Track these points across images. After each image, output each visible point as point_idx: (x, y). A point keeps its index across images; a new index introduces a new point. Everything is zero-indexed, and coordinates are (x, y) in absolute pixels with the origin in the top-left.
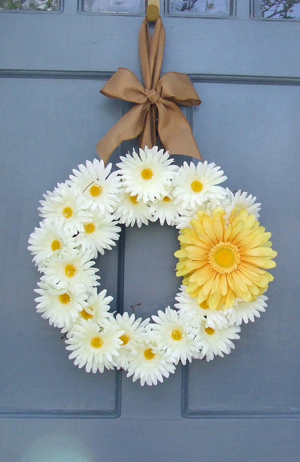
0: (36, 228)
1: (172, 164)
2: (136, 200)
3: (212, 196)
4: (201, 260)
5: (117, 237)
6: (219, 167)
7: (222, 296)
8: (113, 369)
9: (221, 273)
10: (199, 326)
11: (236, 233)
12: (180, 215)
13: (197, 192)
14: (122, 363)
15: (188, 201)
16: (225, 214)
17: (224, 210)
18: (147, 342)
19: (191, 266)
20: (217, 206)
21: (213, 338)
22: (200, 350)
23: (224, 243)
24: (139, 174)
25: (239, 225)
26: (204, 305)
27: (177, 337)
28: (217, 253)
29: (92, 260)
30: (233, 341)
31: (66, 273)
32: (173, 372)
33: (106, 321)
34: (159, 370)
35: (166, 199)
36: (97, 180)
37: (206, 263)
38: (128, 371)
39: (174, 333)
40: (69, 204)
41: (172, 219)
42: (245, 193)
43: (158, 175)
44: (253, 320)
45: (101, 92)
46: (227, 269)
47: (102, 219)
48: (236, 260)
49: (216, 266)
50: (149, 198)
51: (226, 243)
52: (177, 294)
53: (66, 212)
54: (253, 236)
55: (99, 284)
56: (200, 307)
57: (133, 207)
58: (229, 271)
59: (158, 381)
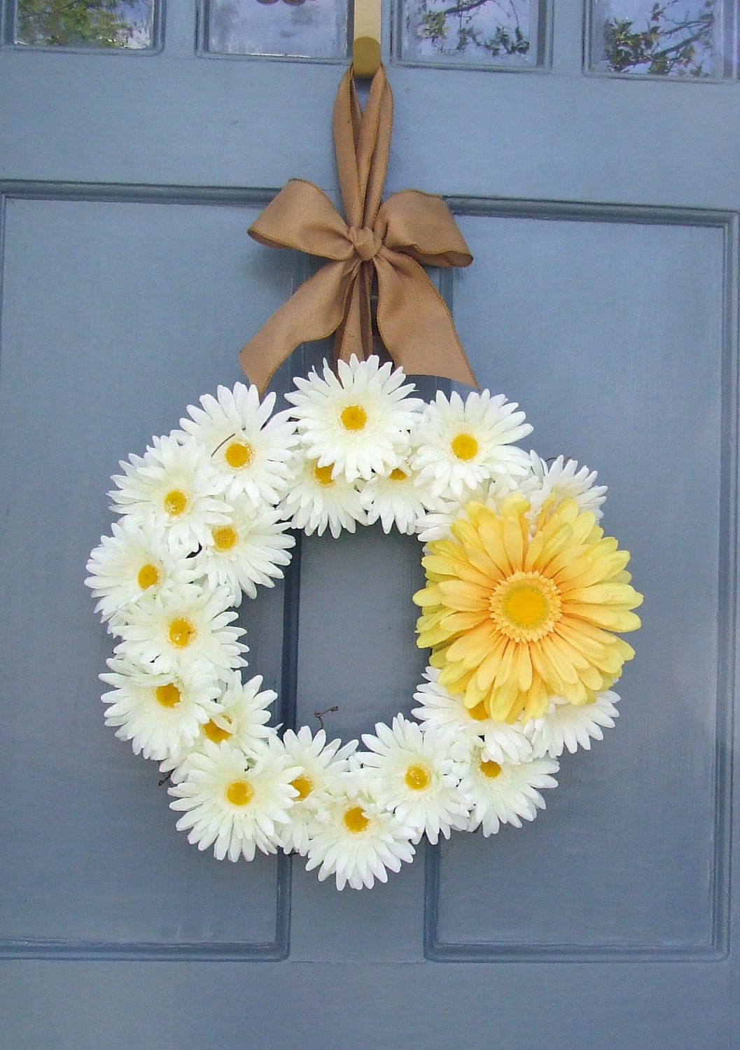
0: (104, 538)
1: (410, 395)
2: (330, 475)
3: (499, 469)
4: (474, 611)
5: (286, 559)
6: (516, 405)
7: (520, 691)
8: (276, 852)
9: (517, 640)
10: (467, 757)
11: (552, 552)
12: (427, 511)
13: (466, 459)
14: (296, 840)
15: (446, 479)
16: (528, 508)
17: (527, 499)
18: (353, 793)
19: (450, 624)
20: (511, 491)
21: (498, 784)
22: (470, 812)
23: (526, 573)
24: (336, 417)
25: (560, 533)
26: (480, 711)
27: (418, 783)
28: (508, 597)
29: (230, 609)
30: (543, 792)
31: (172, 639)
32: (410, 860)
33: (260, 745)
34: (379, 856)
35: (397, 474)
36: (242, 430)
37: (486, 619)
38: (309, 857)
39: (412, 774)
40: (178, 484)
41: (410, 518)
42: (572, 464)
43: (379, 421)
44: (587, 746)
45: (251, 233)
46: (531, 632)
47: (252, 517)
48: (551, 612)
49: (506, 624)
50: (359, 471)
51: (530, 575)
52: (419, 687)
53: (172, 503)
54: (590, 559)
55: (246, 664)
56: (469, 715)
57: (322, 492)
58: (536, 635)
59: (376, 879)
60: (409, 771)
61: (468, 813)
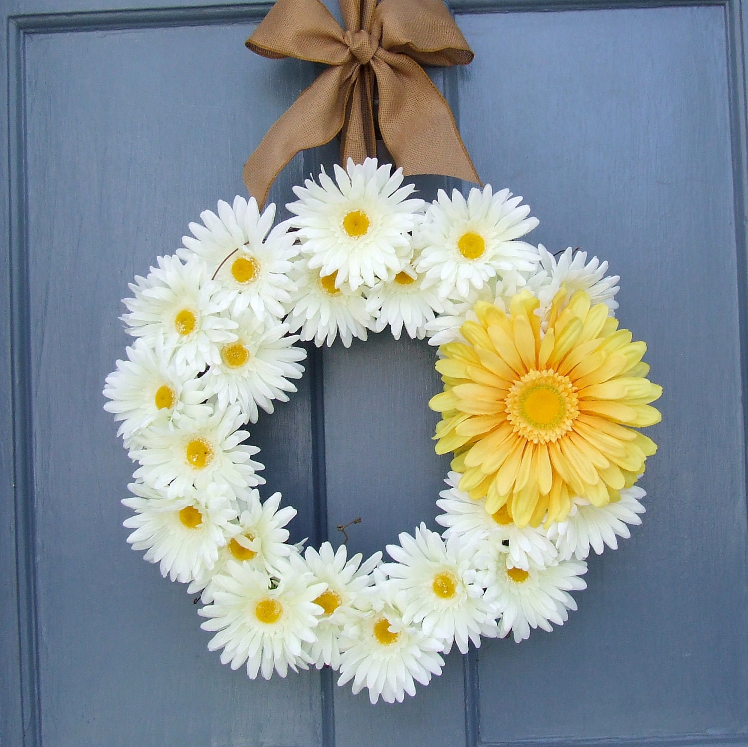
0: (119, 362)
1: (411, 197)
2: (334, 285)
3: (505, 266)
4: (489, 414)
5: (298, 372)
6: (520, 199)
7: (540, 494)
8: (307, 668)
9: (535, 442)
10: (492, 565)
11: (565, 348)
12: (436, 315)
13: (472, 258)
14: (327, 656)
15: (452, 280)
16: (537, 305)
17: (536, 296)
18: (379, 606)
19: (465, 430)
20: (518, 288)
21: (524, 588)
22: (498, 620)
23: (540, 372)
24: (337, 224)
25: (571, 328)
26: (503, 515)
27: (445, 592)
28: (524, 397)
29: (242, 428)
30: (574, 594)
31: (189, 460)
32: (439, 672)
33: (281, 564)
34: (408, 670)
35: (402, 277)
36: (245, 244)
37: (502, 421)
38: (341, 672)
39: (439, 582)
40: (186, 304)
41: (419, 323)
42: (581, 255)
43: (381, 225)
44: (614, 546)
45: (249, 45)
46: (550, 432)
47: (260, 332)
48: (568, 410)
49: (523, 425)
50: (362, 278)
51: (545, 373)
52: (442, 494)
53: (182, 322)
54: (603, 353)
55: (263, 481)
56: (493, 520)
57: (330, 301)
58: (554, 435)
59: (406, 694)
60: (436, 580)
61: (495, 622)
